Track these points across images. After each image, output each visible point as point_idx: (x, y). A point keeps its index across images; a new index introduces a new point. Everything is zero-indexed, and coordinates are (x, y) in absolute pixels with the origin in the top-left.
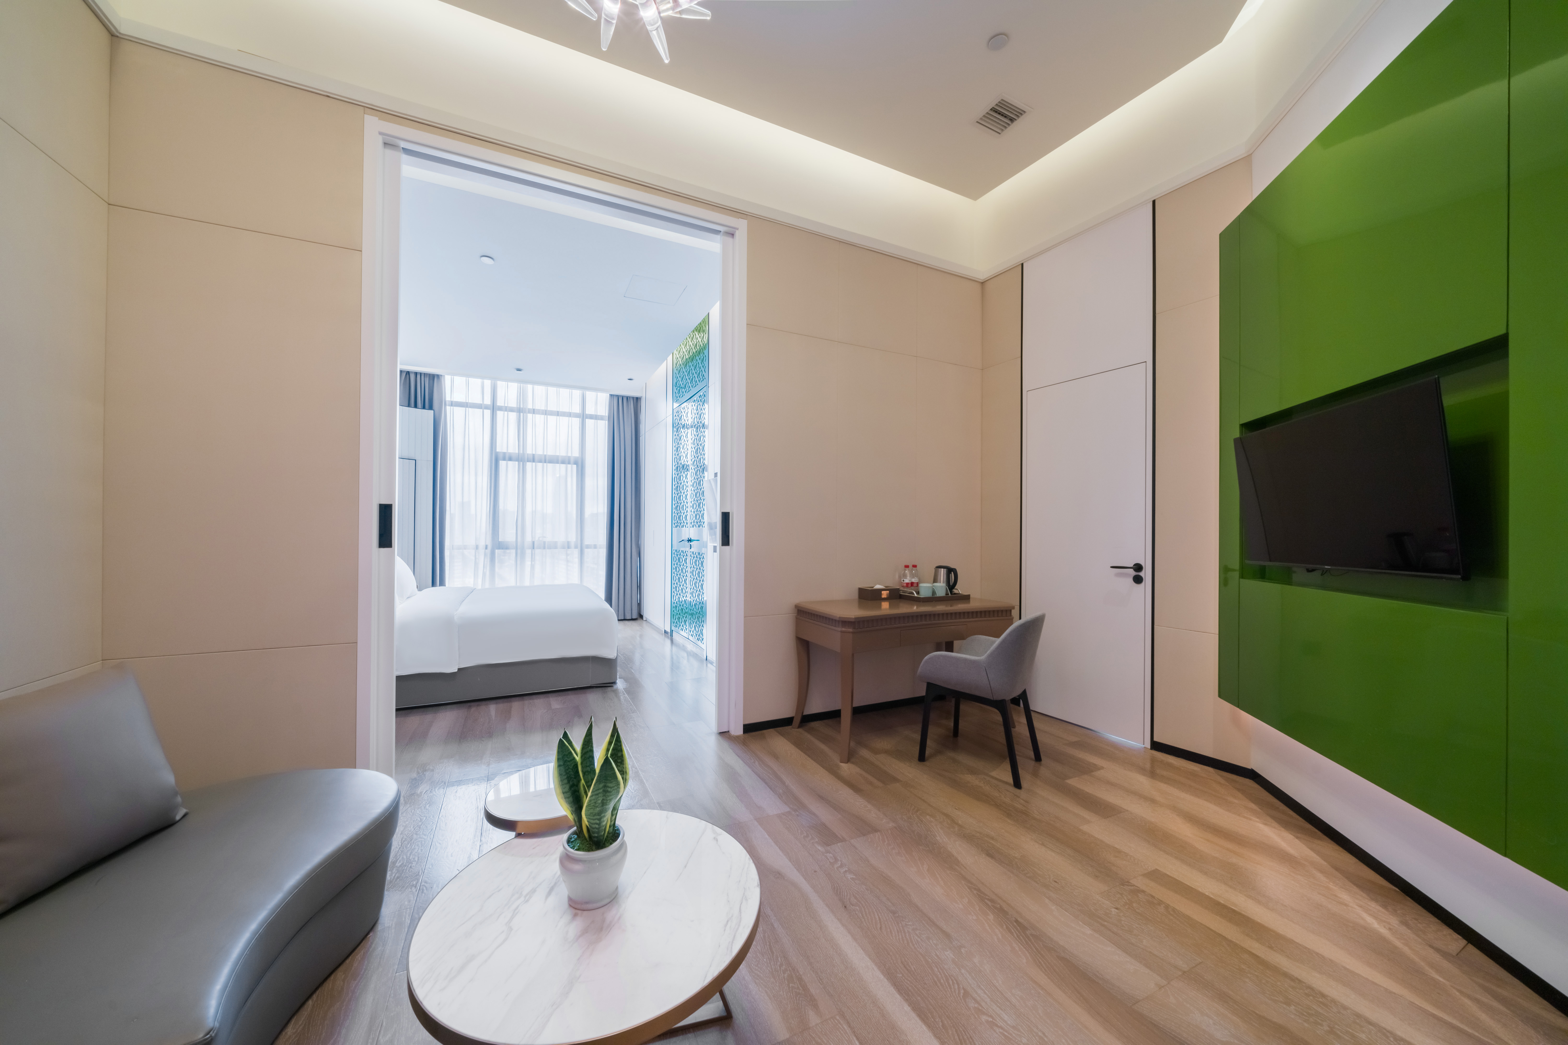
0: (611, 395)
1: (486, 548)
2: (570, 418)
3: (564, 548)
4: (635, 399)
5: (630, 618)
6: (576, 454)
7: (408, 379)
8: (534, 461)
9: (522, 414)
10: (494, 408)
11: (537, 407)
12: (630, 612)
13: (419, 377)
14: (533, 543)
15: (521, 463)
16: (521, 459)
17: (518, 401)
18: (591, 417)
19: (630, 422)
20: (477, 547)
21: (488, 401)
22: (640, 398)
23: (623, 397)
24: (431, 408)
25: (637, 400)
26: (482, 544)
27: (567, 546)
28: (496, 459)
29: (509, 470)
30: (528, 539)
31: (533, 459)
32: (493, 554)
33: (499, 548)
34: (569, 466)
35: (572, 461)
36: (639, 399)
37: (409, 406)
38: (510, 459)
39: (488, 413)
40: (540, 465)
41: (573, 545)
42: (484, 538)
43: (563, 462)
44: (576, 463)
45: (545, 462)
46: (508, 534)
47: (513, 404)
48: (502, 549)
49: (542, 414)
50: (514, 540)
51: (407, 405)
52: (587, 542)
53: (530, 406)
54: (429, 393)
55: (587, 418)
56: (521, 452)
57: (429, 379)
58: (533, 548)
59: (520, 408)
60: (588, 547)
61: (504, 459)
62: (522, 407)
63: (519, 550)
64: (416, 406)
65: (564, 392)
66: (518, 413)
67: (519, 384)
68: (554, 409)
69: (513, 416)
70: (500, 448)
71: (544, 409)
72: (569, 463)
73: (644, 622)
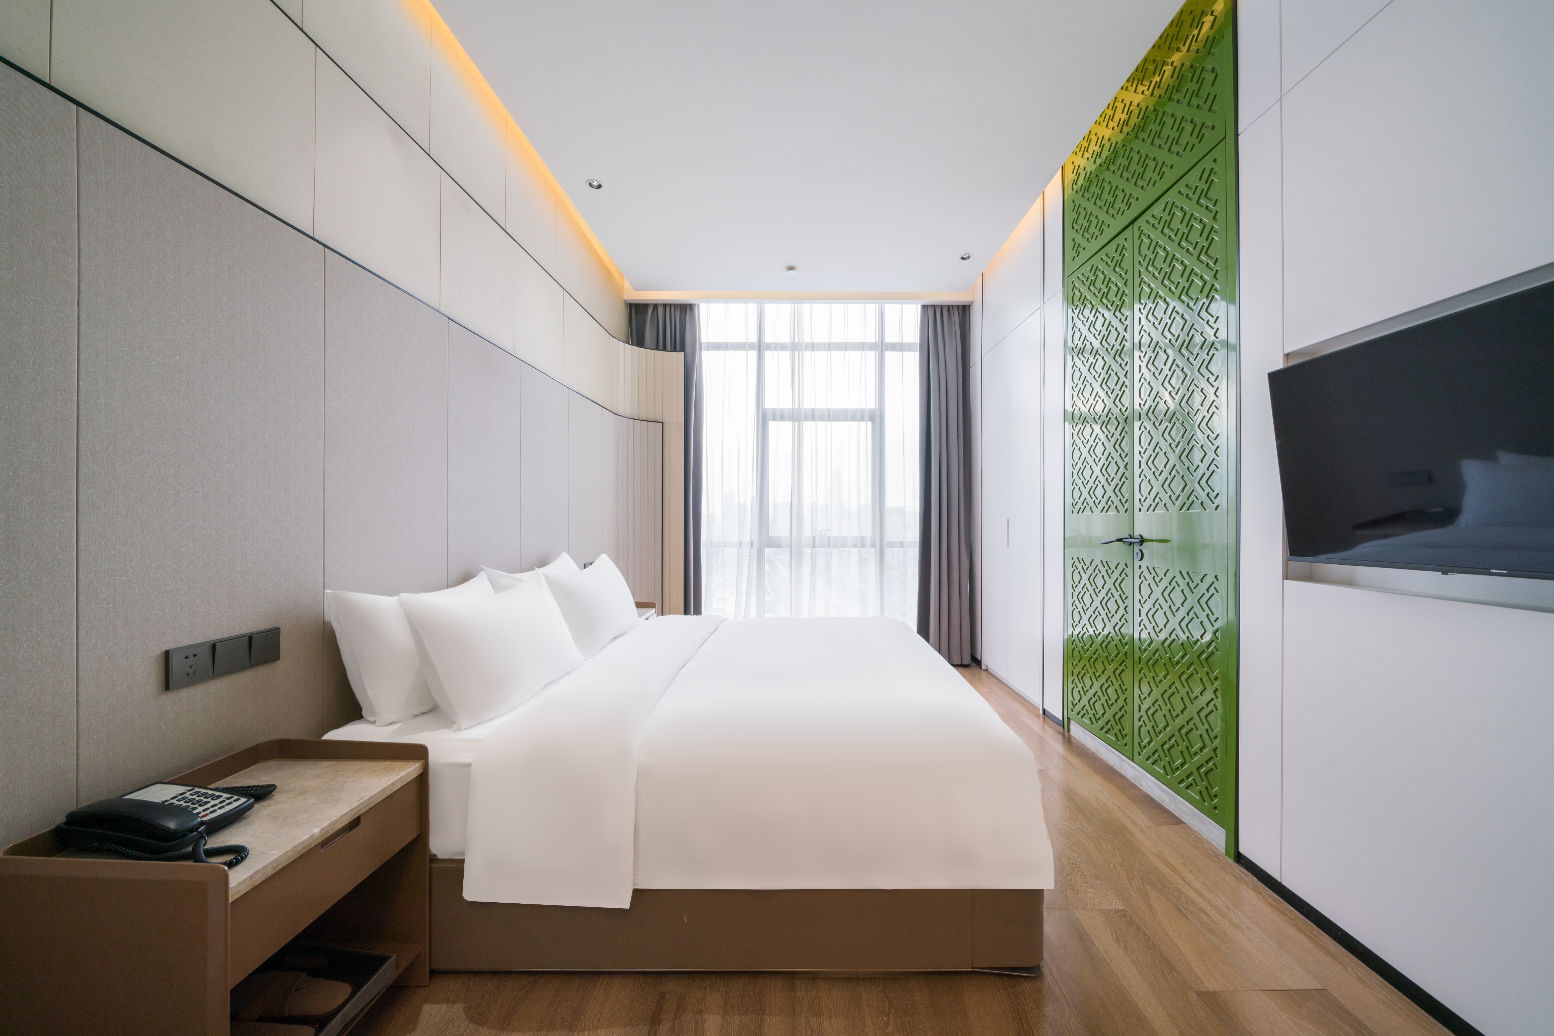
0: (925, 307)
1: (752, 546)
2: (863, 352)
3: (855, 546)
4: (961, 309)
5: (960, 663)
6: (871, 404)
7: (656, 316)
8: (813, 419)
9: (796, 353)
10: (760, 347)
11: (817, 340)
12: (959, 653)
13: (668, 310)
14: (814, 538)
15: (796, 423)
16: (796, 416)
17: (792, 335)
18: (894, 347)
19: (955, 347)
20: (740, 544)
21: (753, 339)
22: (969, 306)
23: (942, 307)
24: (683, 349)
25: (964, 310)
26: (747, 539)
27: (861, 543)
28: (764, 418)
29: (780, 432)
30: (807, 533)
31: (813, 416)
32: (760, 554)
33: (769, 547)
34: (863, 424)
35: (866, 415)
36: (967, 308)
37: (657, 349)
38: (782, 419)
39: (753, 354)
40: (821, 424)
41: (868, 542)
42: (749, 534)
43: (854, 419)
44: (872, 419)
45: (829, 420)
46: (780, 528)
47: (785, 339)
48: (773, 547)
49: (824, 349)
50: (788, 534)
51: (655, 347)
52: (888, 538)
53: (807, 339)
54: (680, 331)
55: (887, 349)
56: (797, 407)
57: (680, 312)
58: (814, 546)
59: (794, 343)
60: (891, 545)
61: (774, 419)
62: (796, 341)
63: (795, 551)
64: (665, 349)
65: (855, 309)
66: (792, 352)
67: (793, 305)
68: (841, 340)
69: (785, 355)
70: (770, 404)
71: (826, 341)
72: (862, 419)
73: (984, 674)
